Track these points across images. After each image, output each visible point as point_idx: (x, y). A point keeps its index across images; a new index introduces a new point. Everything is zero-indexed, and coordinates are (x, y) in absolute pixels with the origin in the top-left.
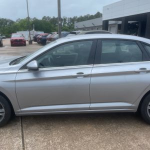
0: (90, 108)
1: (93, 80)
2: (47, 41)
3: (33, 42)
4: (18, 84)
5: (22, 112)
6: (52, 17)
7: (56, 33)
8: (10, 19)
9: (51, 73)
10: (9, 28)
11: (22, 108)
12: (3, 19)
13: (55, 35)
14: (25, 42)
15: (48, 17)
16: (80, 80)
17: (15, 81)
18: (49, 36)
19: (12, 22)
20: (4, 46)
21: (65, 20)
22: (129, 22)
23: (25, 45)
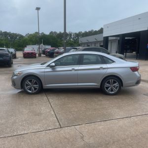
0: (78, 86)
1: (79, 72)
2: (55, 54)
3: (42, 55)
4: (45, 73)
6: (58, 32)
7: (62, 48)
8: (20, 34)
9: (59, 68)
10: (19, 41)
12: (13, 33)
13: (62, 50)
14: (35, 54)
15: (55, 32)
16: (73, 72)
18: (57, 50)
19: (21, 36)
20: (18, 58)
21: (71, 35)
22: (126, 38)
23: (35, 57)
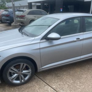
5: (42, 69)
11: (43, 67)
17: (40, 49)
